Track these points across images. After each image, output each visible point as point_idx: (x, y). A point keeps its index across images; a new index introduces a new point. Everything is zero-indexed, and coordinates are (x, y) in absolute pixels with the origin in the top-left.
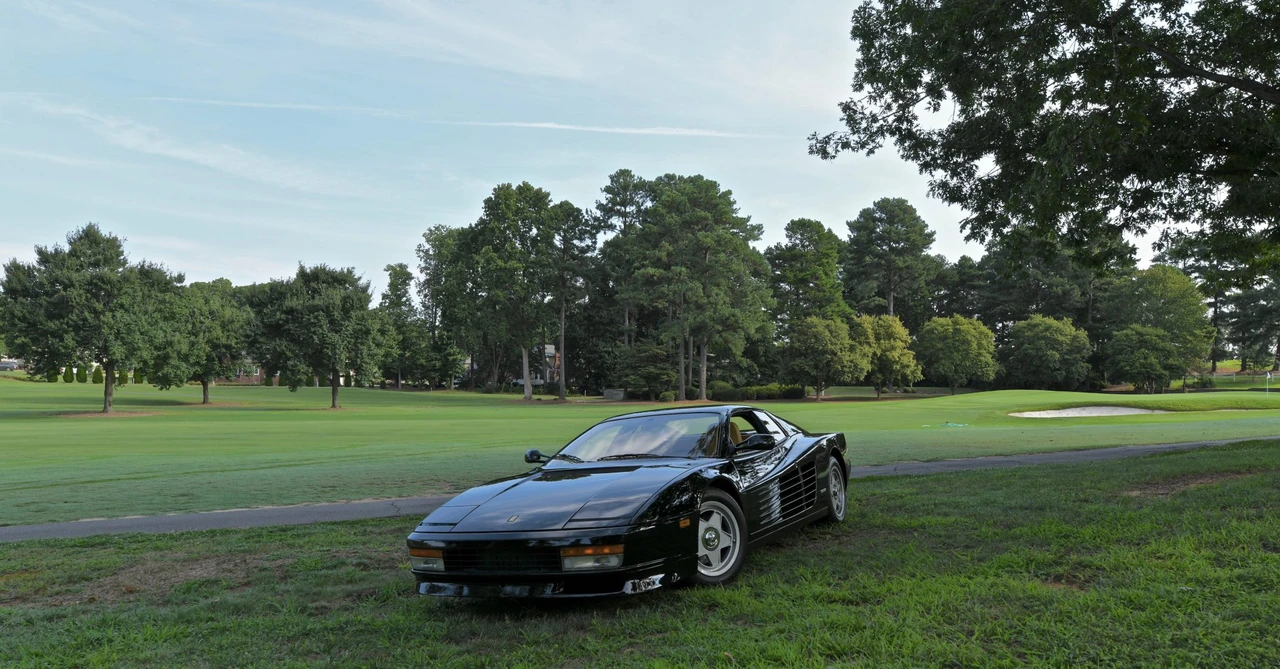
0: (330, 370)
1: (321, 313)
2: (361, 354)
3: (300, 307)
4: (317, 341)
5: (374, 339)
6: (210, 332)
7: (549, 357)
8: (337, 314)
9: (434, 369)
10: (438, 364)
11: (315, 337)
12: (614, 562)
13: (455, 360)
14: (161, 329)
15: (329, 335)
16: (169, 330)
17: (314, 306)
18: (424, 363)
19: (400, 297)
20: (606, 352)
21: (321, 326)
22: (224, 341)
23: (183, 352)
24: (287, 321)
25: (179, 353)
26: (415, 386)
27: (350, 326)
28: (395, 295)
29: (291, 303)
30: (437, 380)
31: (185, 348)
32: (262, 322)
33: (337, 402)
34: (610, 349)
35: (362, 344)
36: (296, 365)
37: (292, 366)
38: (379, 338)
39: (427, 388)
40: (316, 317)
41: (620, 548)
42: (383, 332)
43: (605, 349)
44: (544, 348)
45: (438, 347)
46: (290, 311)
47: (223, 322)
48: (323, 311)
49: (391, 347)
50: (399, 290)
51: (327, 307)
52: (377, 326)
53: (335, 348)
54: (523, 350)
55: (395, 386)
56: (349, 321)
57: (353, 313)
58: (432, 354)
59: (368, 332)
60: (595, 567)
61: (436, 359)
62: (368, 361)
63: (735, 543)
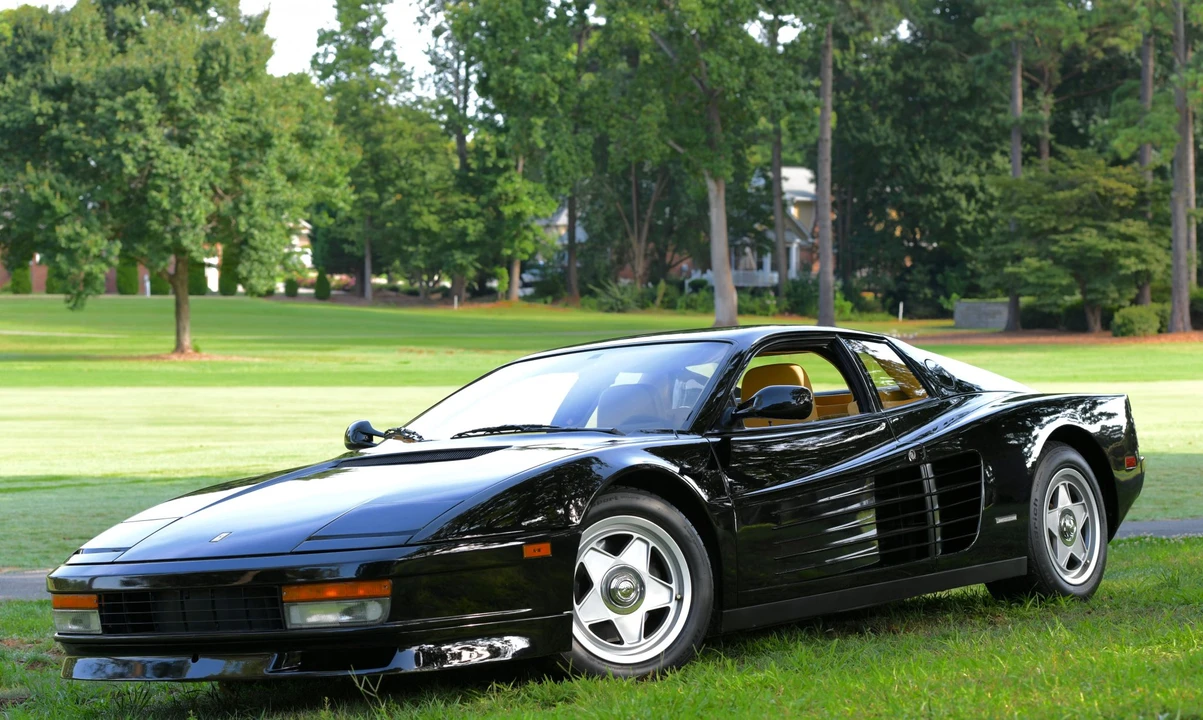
0: (167, 250)
1: (143, 92)
2: (249, 203)
3: (88, 80)
4: (130, 168)
5: (282, 160)
7: (799, 204)
8: (185, 96)
9: (462, 243)
10: (474, 228)
11: (127, 158)
12: (374, 612)
13: (519, 216)
15: (165, 151)
17: (124, 73)
18: (435, 227)
19: (365, 37)
20: (961, 189)
21: (141, 129)
24: (55, 118)
26: (413, 293)
27: (217, 127)
28: (355, 33)
29: (63, 66)
30: (472, 273)
33: (187, 341)
34: (975, 180)
35: (251, 174)
37: (70, 239)
38: (297, 157)
39: (446, 296)
40: (130, 105)
42: (306, 141)
43: (960, 180)
44: (779, 178)
45: (475, 179)
46: (61, 91)
48: (150, 88)
49: (331, 183)
50: (365, 16)
51: (160, 77)
53: (179, 188)
54: (711, 185)
55: (357, 292)
56: (216, 111)
57: (226, 91)
58: (455, 199)
59: (265, 142)
61: (468, 214)
62: (267, 222)
63: (680, 601)
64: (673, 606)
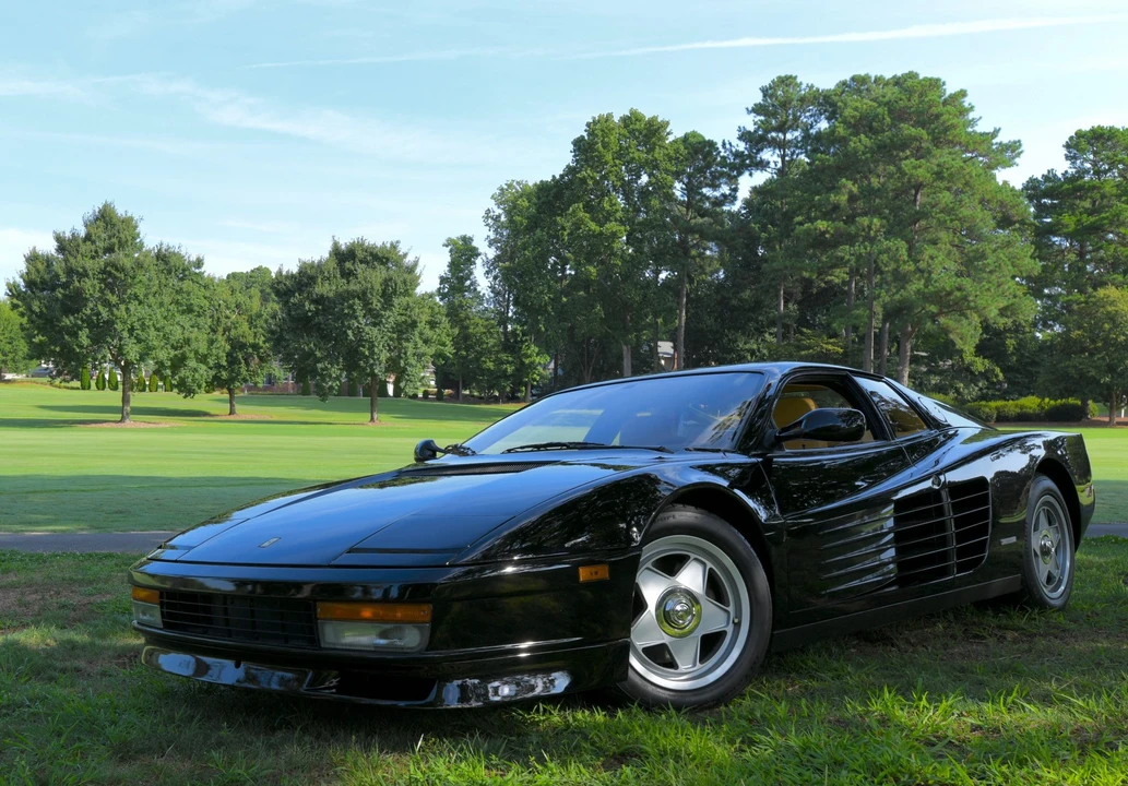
0: (368, 375)
1: (357, 301)
2: (405, 354)
3: (331, 295)
4: (351, 337)
5: (421, 334)
6: (236, 328)
7: (665, 359)
8: (376, 304)
9: (505, 376)
10: (510, 369)
11: (350, 332)
12: (411, 639)
13: (532, 363)
14: (178, 323)
15: (367, 329)
16: (187, 326)
17: (348, 292)
18: (492, 368)
19: (462, 280)
20: (748, 351)
21: (356, 318)
22: (251, 340)
23: (200, 351)
24: (317, 313)
25: (196, 353)
26: (482, 398)
27: (392, 317)
28: (457, 278)
29: (322, 289)
30: (508, 389)
31: (203, 349)
32: (289, 315)
33: (376, 416)
34: (755, 347)
35: (407, 340)
36: (326, 369)
37: (322, 369)
38: (428, 333)
39: (496, 400)
40: (351, 307)
41: (424, 612)
42: (433, 325)
43: (747, 347)
44: (657, 346)
45: (511, 345)
46: (320, 300)
47: (251, 316)
48: (359, 299)
49: (444, 344)
50: (462, 271)
51: (364, 293)
52: (425, 318)
53: (374, 346)
54: (625, 348)
55: (455, 397)
56: (391, 310)
57: (396, 301)
58: (504, 356)
59: (414, 324)
60: (376, 646)
61: (508, 362)
62: (414, 362)
63: (737, 626)
64: (730, 629)
